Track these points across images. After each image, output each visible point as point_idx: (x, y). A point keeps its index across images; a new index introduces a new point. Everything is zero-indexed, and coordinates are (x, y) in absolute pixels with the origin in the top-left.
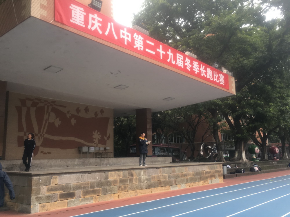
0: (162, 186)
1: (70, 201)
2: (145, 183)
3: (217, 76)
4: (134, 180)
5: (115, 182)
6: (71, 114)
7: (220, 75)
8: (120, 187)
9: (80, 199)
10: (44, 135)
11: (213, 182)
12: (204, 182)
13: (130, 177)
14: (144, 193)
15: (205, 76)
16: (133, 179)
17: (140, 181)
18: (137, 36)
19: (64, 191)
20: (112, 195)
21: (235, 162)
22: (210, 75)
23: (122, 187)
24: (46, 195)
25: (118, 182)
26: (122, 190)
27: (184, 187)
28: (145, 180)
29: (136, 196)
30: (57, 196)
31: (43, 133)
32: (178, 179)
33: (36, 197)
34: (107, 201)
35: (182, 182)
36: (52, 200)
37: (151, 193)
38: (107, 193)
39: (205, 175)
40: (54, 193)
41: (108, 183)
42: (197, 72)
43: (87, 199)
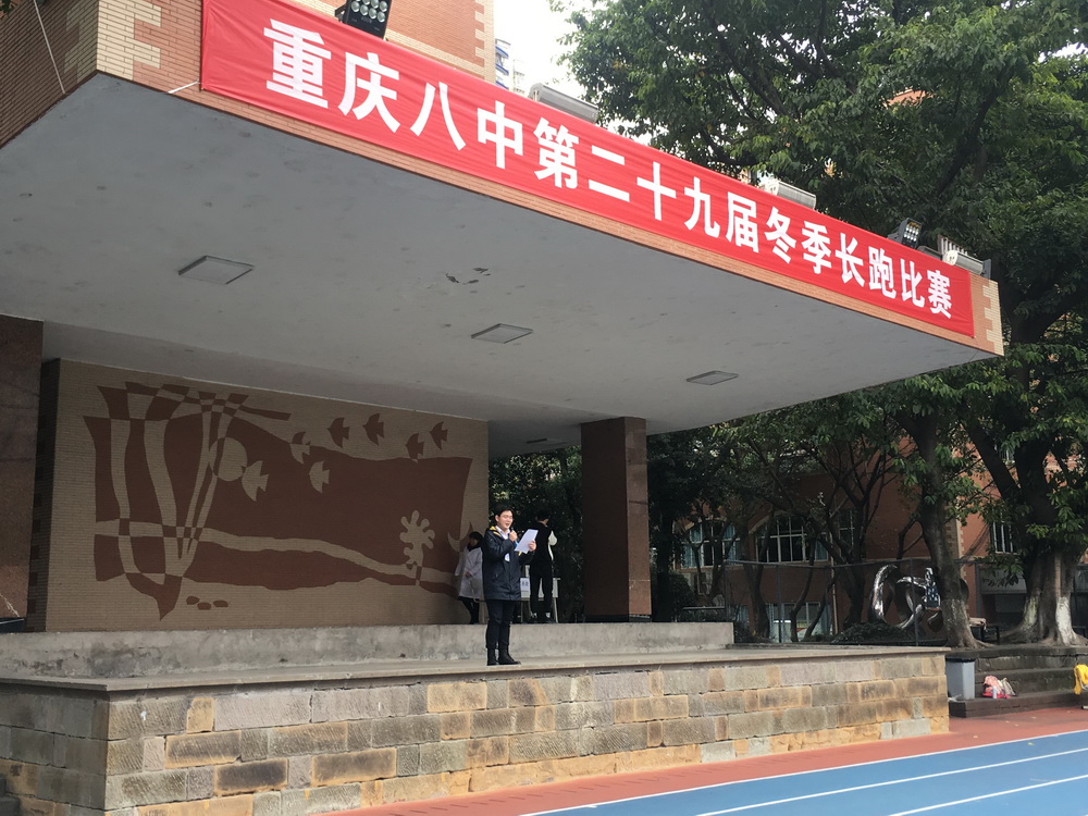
0: (662, 745)
1: (263, 799)
2: (586, 734)
3: (916, 280)
4: (536, 717)
5: (454, 723)
6: (308, 444)
7: (930, 273)
8: (475, 746)
9: (307, 790)
10: (199, 531)
11: (898, 731)
12: (857, 731)
13: (520, 706)
14: (582, 774)
15: (861, 282)
16: (531, 714)
17: (563, 720)
18: (551, 131)
19: (239, 758)
20: (443, 779)
21: (1022, 646)
22: (884, 278)
23: (487, 744)
24: (164, 772)
25: (469, 724)
26: (485, 757)
27: (762, 748)
28: (587, 718)
29: (548, 784)
30: (211, 778)
31: (195, 524)
32: (738, 717)
33: (126, 781)
34: (419, 801)
35: (753, 730)
36: (190, 793)
37: (613, 774)
38: (420, 770)
39: (861, 701)
40: (199, 764)
41: (426, 731)
42: (823, 268)
43: (334, 793)
